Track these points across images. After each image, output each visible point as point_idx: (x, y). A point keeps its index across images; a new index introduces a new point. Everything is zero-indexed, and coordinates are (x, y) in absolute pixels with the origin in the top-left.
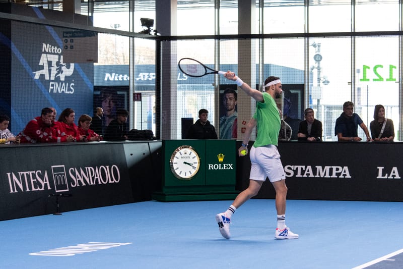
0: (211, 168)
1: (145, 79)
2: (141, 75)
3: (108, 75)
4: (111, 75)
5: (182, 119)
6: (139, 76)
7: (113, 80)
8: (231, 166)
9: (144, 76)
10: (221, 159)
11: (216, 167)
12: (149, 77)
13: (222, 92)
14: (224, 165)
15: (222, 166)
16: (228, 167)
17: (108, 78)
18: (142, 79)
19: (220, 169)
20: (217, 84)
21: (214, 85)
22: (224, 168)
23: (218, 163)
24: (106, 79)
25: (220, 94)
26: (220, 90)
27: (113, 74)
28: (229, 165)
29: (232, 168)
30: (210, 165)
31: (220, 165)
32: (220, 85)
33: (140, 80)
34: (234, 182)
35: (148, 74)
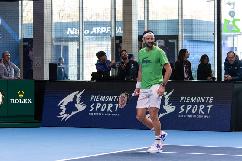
0: (12, 102)
1: (97, 33)
2: (94, 29)
3: (69, 30)
4: (72, 30)
5: (49, 63)
6: (93, 30)
7: (73, 33)
8: (30, 101)
9: (96, 30)
10: (21, 95)
11: (17, 101)
12: (100, 31)
13: (118, 42)
14: (24, 100)
15: (22, 101)
16: (28, 101)
17: (70, 32)
18: (95, 33)
19: (20, 102)
20: (113, 36)
21: (111, 36)
22: (24, 102)
23: (19, 98)
24: (68, 33)
25: (116, 44)
26: (116, 40)
27: (74, 29)
28: (29, 100)
29: (31, 102)
30: (11, 100)
31: (20, 100)
32: (116, 36)
33: (93, 33)
34: (33, 113)
35: (99, 28)
